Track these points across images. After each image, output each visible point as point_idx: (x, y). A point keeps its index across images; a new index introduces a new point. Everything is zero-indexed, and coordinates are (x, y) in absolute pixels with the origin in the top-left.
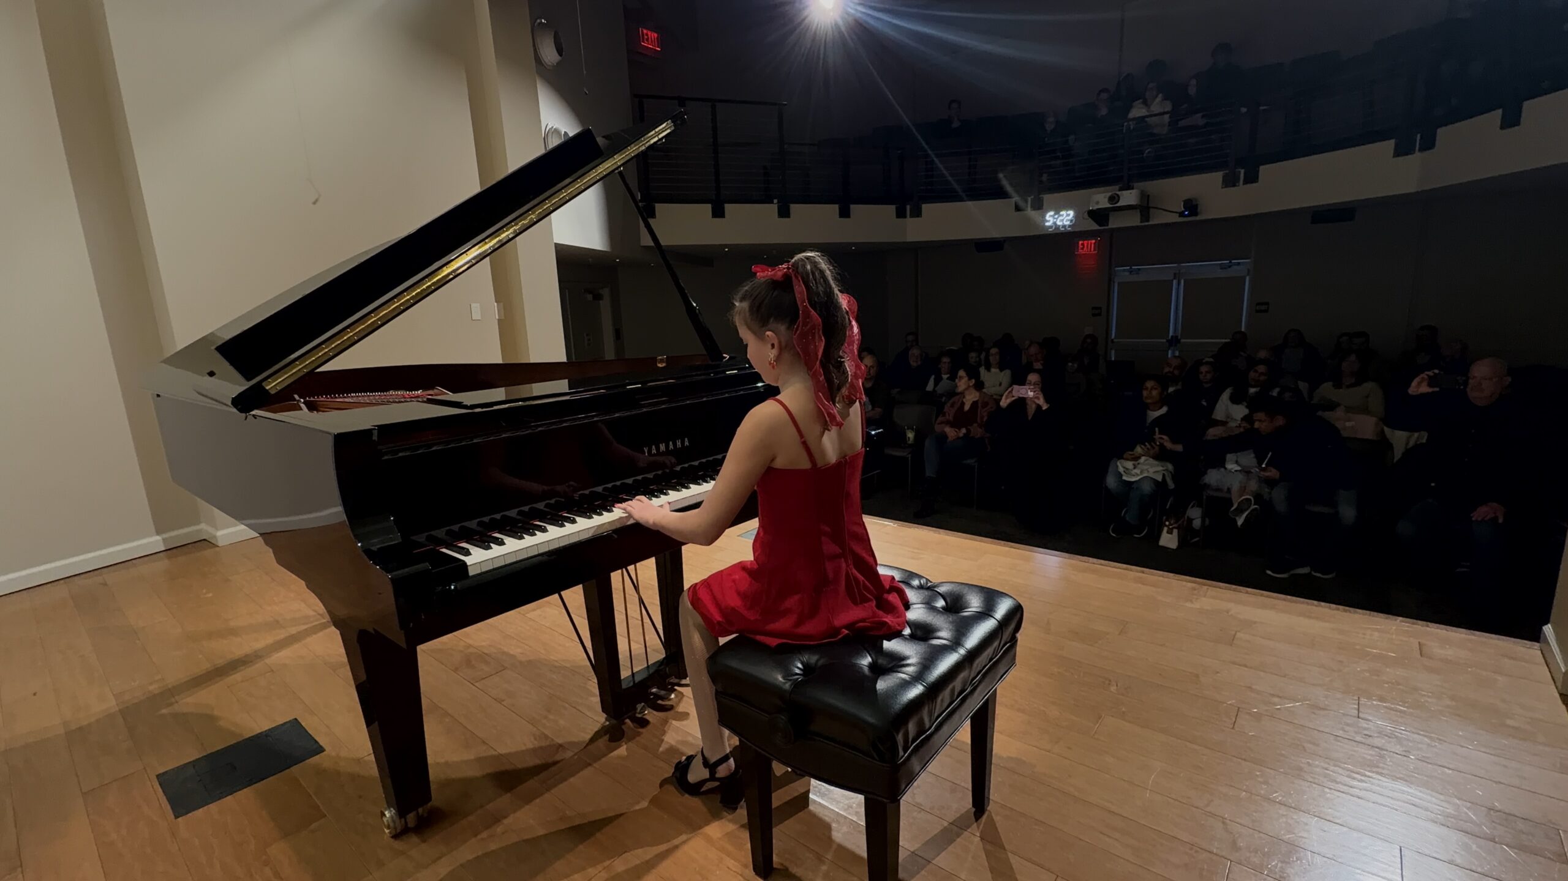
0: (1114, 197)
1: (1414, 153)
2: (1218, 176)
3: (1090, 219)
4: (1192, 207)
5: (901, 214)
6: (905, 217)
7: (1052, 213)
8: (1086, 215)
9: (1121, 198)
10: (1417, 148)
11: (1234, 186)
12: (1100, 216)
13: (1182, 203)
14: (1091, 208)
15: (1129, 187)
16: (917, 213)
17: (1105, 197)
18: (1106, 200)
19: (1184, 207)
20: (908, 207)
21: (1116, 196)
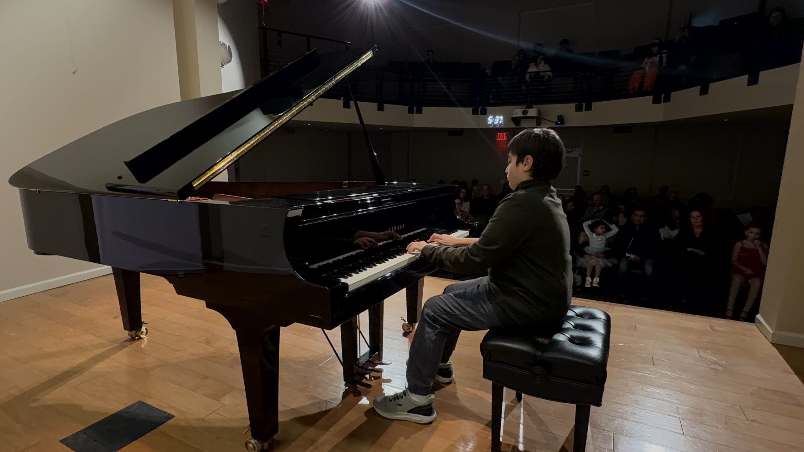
0: (525, 112)
1: (661, 103)
2: (573, 105)
3: (512, 122)
4: (561, 119)
5: (411, 111)
6: (413, 113)
7: (491, 117)
8: (510, 119)
9: (528, 112)
10: (662, 100)
11: (581, 111)
12: (516, 121)
13: (557, 118)
14: (513, 116)
15: (532, 108)
16: (420, 111)
17: (521, 111)
18: (521, 112)
19: (558, 120)
20: (415, 108)
21: (526, 111)
